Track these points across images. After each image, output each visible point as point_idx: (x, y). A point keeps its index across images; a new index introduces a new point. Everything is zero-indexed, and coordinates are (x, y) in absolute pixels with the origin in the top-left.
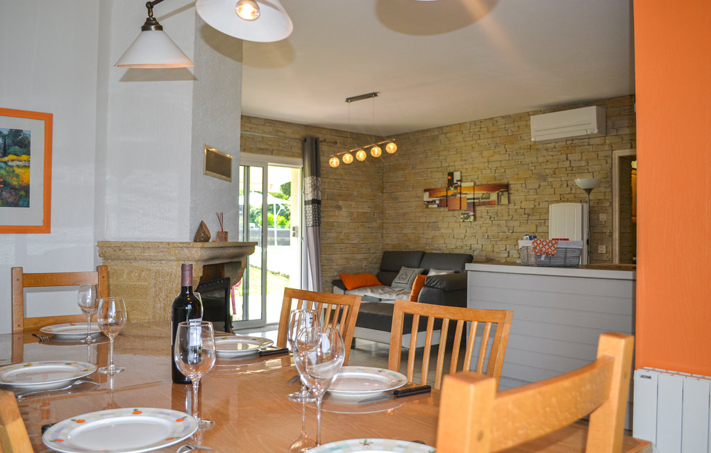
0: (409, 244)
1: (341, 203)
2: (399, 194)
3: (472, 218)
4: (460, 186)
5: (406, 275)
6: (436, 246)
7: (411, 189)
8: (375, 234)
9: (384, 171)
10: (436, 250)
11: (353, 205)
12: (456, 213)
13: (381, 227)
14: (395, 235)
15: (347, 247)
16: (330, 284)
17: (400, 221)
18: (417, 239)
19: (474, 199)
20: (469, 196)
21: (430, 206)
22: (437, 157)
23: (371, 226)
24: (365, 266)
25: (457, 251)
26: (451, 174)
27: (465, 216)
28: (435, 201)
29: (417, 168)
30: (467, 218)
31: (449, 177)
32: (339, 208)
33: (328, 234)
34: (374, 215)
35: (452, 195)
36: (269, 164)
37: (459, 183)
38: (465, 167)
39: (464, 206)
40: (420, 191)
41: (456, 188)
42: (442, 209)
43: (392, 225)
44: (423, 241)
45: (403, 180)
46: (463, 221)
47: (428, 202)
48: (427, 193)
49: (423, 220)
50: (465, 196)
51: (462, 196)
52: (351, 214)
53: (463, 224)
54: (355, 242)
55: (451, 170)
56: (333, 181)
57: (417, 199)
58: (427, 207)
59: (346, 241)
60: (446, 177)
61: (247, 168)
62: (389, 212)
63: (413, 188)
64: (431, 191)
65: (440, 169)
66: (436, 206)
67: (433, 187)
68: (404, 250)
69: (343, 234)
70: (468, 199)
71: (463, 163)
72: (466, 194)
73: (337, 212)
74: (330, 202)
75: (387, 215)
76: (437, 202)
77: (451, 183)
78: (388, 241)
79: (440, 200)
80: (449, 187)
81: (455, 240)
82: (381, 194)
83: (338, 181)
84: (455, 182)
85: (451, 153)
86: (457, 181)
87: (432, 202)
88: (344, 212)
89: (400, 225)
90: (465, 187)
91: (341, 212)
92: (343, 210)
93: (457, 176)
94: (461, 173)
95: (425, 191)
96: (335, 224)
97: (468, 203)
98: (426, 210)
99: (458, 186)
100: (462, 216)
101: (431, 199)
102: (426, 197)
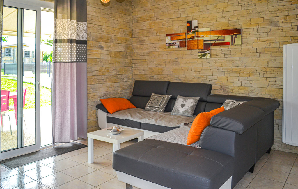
0: (153, 75)
1: (103, 44)
2: (145, 38)
3: (208, 55)
4: (198, 31)
5: (158, 100)
6: (176, 76)
7: (155, 34)
8: (127, 68)
9: (133, 22)
10: (176, 79)
11: (112, 46)
12: (194, 51)
13: (131, 63)
14: (142, 68)
15: (107, 78)
16: (95, 108)
17: (146, 58)
18: (160, 71)
19: (209, 41)
20: (205, 39)
21: (171, 47)
22: (178, 10)
23: (124, 62)
24: (120, 92)
25: (195, 81)
26: (190, 22)
27: (202, 54)
28: (176, 43)
29: (160, 19)
30: (204, 56)
31: (188, 25)
32: (101, 48)
33: (93, 68)
34: (126, 53)
35: (191, 38)
36: (42, 8)
37: (197, 29)
38: (201, 16)
39: (202, 46)
40: (163, 36)
41: (194, 32)
42: (181, 49)
43: (140, 61)
44: (165, 73)
45: (149, 28)
46: (201, 58)
47: (170, 44)
48: (169, 37)
49: (165, 57)
50: (201, 38)
51: (199, 38)
52: (110, 53)
53: (200, 60)
54: (113, 74)
55: (189, 19)
56: (97, 26)
57: (160, 42)
58: (169, 47)
59: (107, 74)
60: (185, 25)
61: (21, 10)
62: (137, 51)
63: (157, 34)
64: (172, 36)
65: (179, 19)
66: (176, 46)
67: (173, 33)
68: (150, 80)
69: (104, 68)
70: (205, 41)
71: (200, 13)
72: (203, 37)
73: (100, 51)
74: (94, 43)
75: (136, 54)
76: (178, 43)
77: (189, 29)
78: (136, 73)
79: (180, 42)
80: (187, 32)
81: (193, 72)
82: (131, 38)
83: (100, 27)
84: (193, 28)
85: (188, 7)
86: (195, 27)
87: (173, 43)
88: (105, 51)
89: (146, 61)
90: (202, 32)
91: (102, 51)
92: (105, 49)
93: (195, 23)
94: (198, 21)
95: (167, 35)
96: (98, 60)
97: (204, 44)
98: (168, 49)
99: (196, 31)
100: (200, 54)
101: (172, 42)
102: (168, 40)
